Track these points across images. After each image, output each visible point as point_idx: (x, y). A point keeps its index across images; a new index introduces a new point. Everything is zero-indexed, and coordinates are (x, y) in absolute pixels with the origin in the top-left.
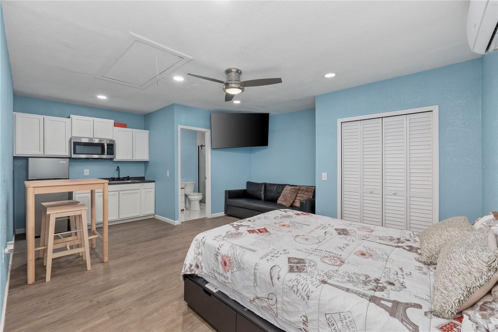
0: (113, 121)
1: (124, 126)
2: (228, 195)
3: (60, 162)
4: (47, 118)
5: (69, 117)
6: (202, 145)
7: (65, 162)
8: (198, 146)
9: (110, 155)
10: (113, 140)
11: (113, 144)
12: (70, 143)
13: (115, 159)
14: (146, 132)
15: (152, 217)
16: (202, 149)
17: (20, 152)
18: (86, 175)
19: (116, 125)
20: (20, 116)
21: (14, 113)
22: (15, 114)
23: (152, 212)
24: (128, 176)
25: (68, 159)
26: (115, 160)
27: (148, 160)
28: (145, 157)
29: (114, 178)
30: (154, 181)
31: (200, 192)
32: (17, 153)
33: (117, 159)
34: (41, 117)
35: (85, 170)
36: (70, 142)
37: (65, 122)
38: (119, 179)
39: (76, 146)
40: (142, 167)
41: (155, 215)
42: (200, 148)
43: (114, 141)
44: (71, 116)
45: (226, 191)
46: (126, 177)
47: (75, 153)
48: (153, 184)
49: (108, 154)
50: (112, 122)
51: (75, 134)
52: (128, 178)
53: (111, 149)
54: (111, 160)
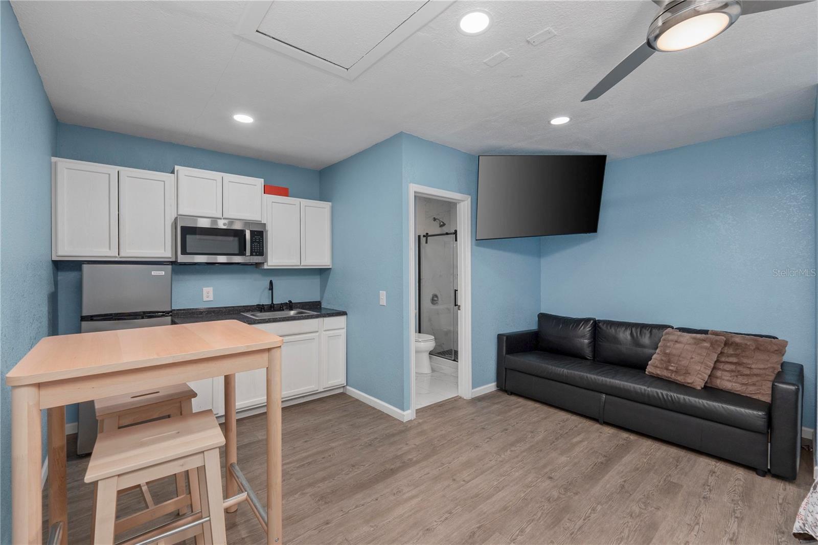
0: (263, 180)
1: (284, 192)
2: (506, 346)
3: (153, 273)
4: (125, 171)
5: (173, 172)
6: (427, 234)
7: (163, 273)
8: (419, 237)
9: (256, 255)
10: (263, 222)
11: (263, 232)
12: (174, 231)
13: (265, 264)
14: (326, 206)
15: (341, 391)
16: (426, 242)
17: (66, 250)
18: (208, 299)
19: (268, 190)
20: (66, 167)
21: (54, 159)
22: (56, 163)
23: (341, 380)
24: (290, 302)
25: (170, 267)
26: (266, 267)
27: (330, 267)
28: (323, 260)
29: (263, 305)
30: (344, 313)
31: (422, 331)
32: (60, 253)
33: (269, 264)
34: (113, 169)
35: (205, 290)
36: (174, 227)
37: (164, 181)
38: (272, 308)
39: (188, 236)
40: (316, 281)
41: (348, 387)
42: (423, 240)
43: (265, 224)
44: (177, 168)
45: (500, 337)
46: (287, 303)
47: (184, 252)
48: (343, 318)
49: (252, 255)
50: (260, 182)
51: (184, 211)
52: (290, 306)
53: (259, 242)
54: (256, 267)
